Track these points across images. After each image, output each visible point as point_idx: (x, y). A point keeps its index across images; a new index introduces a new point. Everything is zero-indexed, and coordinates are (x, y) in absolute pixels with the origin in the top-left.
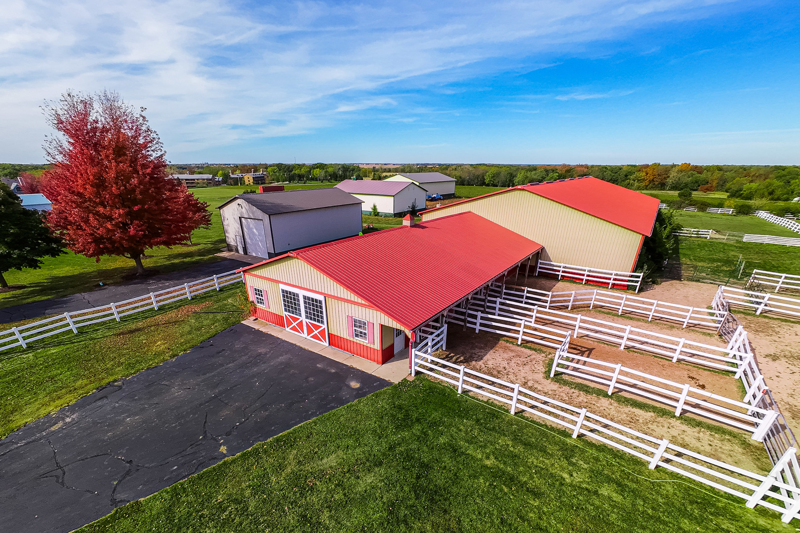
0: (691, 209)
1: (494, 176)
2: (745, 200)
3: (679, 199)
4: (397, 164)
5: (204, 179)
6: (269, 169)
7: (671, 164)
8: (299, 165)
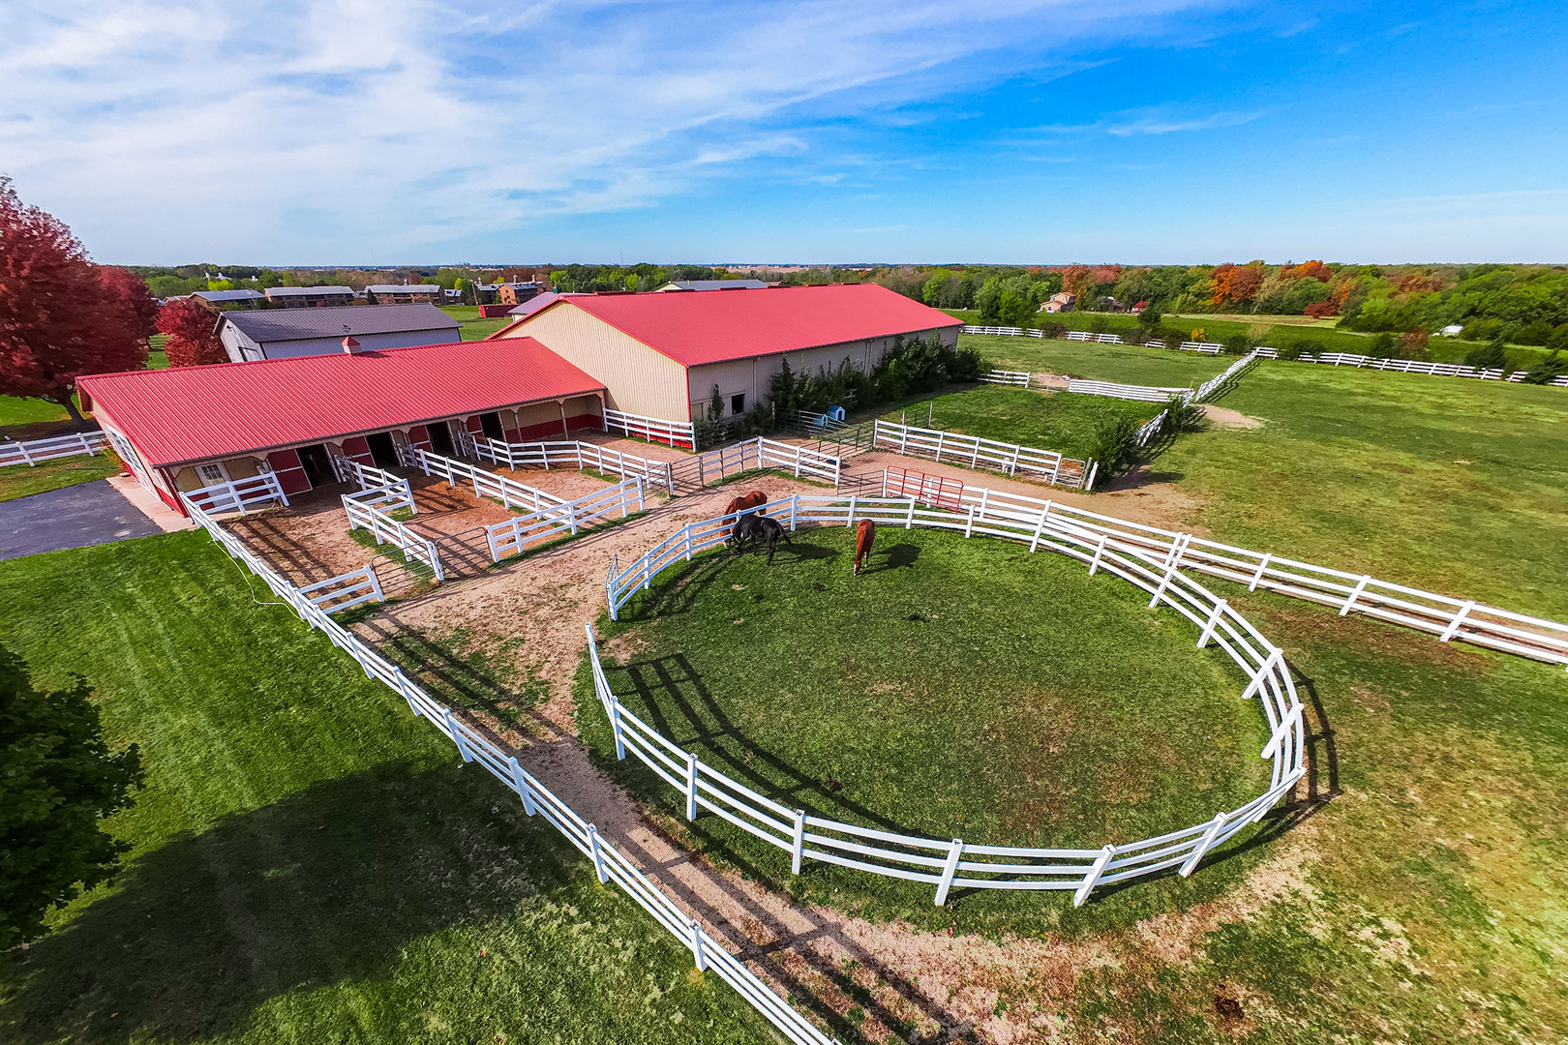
0: (1157, 344)
1: (939, 288)
2: (1354, 330)
3: (1137, 326)
4: (793, 265)
5: (425, 294)
6: (553, 275)
7: (1284, 263)
8: (607, 267)
